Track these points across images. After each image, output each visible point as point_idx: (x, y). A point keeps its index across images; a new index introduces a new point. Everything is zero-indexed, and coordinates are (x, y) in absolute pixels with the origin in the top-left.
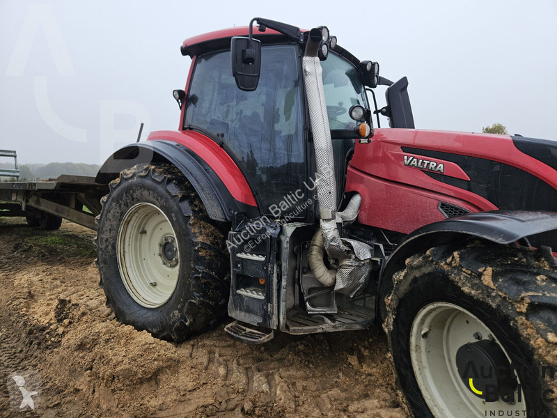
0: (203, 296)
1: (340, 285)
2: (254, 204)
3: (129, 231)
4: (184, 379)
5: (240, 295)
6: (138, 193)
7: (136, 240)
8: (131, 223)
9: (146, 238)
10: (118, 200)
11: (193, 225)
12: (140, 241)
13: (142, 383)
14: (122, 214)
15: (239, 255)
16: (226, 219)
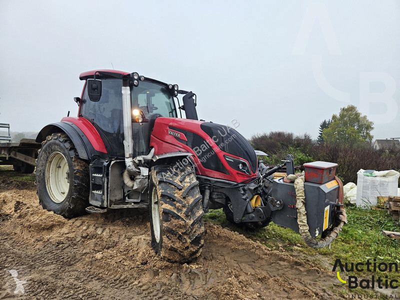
0: (78, 195)
1: (135, 187)
2: (106, 152)
3: (51, 166)
4: (65, 230)
5: (93, 193)
6: (53, 147)
7: (56, 171)
8: (53, 162)
9: (60, 170)
10: (45, 151)
11: (74, 161)
12: (58, 172)
13: (44, 230)
14: (47, 157)
15: (93, 175)
16: (89, 158)
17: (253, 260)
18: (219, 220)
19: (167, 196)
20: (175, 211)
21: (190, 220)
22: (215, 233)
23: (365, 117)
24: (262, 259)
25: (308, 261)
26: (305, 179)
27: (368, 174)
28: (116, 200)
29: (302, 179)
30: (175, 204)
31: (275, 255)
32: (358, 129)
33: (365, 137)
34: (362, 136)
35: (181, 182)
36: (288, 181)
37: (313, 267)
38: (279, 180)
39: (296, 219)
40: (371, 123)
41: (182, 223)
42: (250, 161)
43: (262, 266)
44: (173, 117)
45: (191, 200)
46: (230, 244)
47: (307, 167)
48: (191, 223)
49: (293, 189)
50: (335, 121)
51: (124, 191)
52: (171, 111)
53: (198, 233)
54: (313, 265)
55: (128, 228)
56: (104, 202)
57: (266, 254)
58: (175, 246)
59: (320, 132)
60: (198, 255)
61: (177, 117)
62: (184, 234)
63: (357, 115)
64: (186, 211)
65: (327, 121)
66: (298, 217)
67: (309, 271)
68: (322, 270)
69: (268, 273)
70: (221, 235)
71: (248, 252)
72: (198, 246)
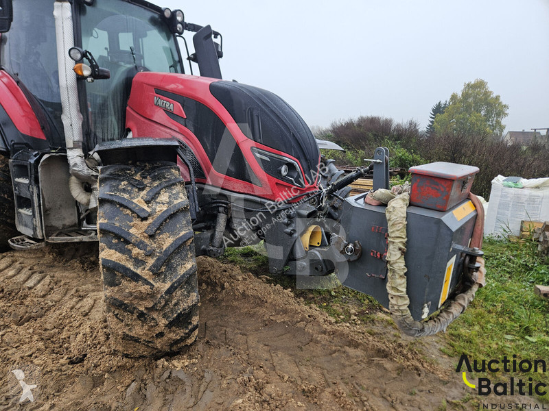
1: (93, 205)
2: (42, 137)
5: (20, 213)
15: (16, 179)
17: (299, 344)
18: (256, 260)
19: (113, 233)
20: (130, 266)
21: (164, 281)
22: (237, 289)
23: (497, 98)
24: (317, 342)
25: (400, 345)
26: (410, 200)
27: (511, 183)
28: (64, 225)
29: (404, 200)
30: (130, 251)
31: (342, 335)
32: (485, 115)
33: (493, 127)
34: (489, 125)
35: (148, 202)
36: (374, 203)
37: (408, 360)
38: (356, 200)
39: (385, 281)
40: (505, 106)
41: (144, 288)
42: (303, 161)
43: (314, 357)
44: (176, 72)
45: (167, 241)
46: (261, 311)
47: (415, 174)
48: (166, 288)
49: (383, 221)
50: (455, 103)
51: (78, 210)
52: (172, 63)
53: (183, 306)
54: (410, 356)
55: (89, 275)
56: (36, 230)
57: (324, 333)
58: (132, 334)
59: (431, 120)
60: (189, 342)
61: (183, 72)
62: (152, 309)
63: (487, 94)
64: (154, 265)
65: (443, 102)
66: (389, 280)
67: (400, 370)
68: (425, 365)
69: (323, 374)
70: (249, 292)
71: (292, 328)
72: (187, 328)
